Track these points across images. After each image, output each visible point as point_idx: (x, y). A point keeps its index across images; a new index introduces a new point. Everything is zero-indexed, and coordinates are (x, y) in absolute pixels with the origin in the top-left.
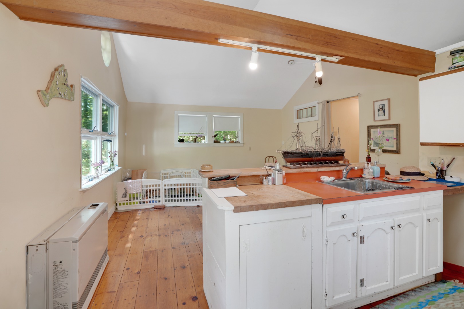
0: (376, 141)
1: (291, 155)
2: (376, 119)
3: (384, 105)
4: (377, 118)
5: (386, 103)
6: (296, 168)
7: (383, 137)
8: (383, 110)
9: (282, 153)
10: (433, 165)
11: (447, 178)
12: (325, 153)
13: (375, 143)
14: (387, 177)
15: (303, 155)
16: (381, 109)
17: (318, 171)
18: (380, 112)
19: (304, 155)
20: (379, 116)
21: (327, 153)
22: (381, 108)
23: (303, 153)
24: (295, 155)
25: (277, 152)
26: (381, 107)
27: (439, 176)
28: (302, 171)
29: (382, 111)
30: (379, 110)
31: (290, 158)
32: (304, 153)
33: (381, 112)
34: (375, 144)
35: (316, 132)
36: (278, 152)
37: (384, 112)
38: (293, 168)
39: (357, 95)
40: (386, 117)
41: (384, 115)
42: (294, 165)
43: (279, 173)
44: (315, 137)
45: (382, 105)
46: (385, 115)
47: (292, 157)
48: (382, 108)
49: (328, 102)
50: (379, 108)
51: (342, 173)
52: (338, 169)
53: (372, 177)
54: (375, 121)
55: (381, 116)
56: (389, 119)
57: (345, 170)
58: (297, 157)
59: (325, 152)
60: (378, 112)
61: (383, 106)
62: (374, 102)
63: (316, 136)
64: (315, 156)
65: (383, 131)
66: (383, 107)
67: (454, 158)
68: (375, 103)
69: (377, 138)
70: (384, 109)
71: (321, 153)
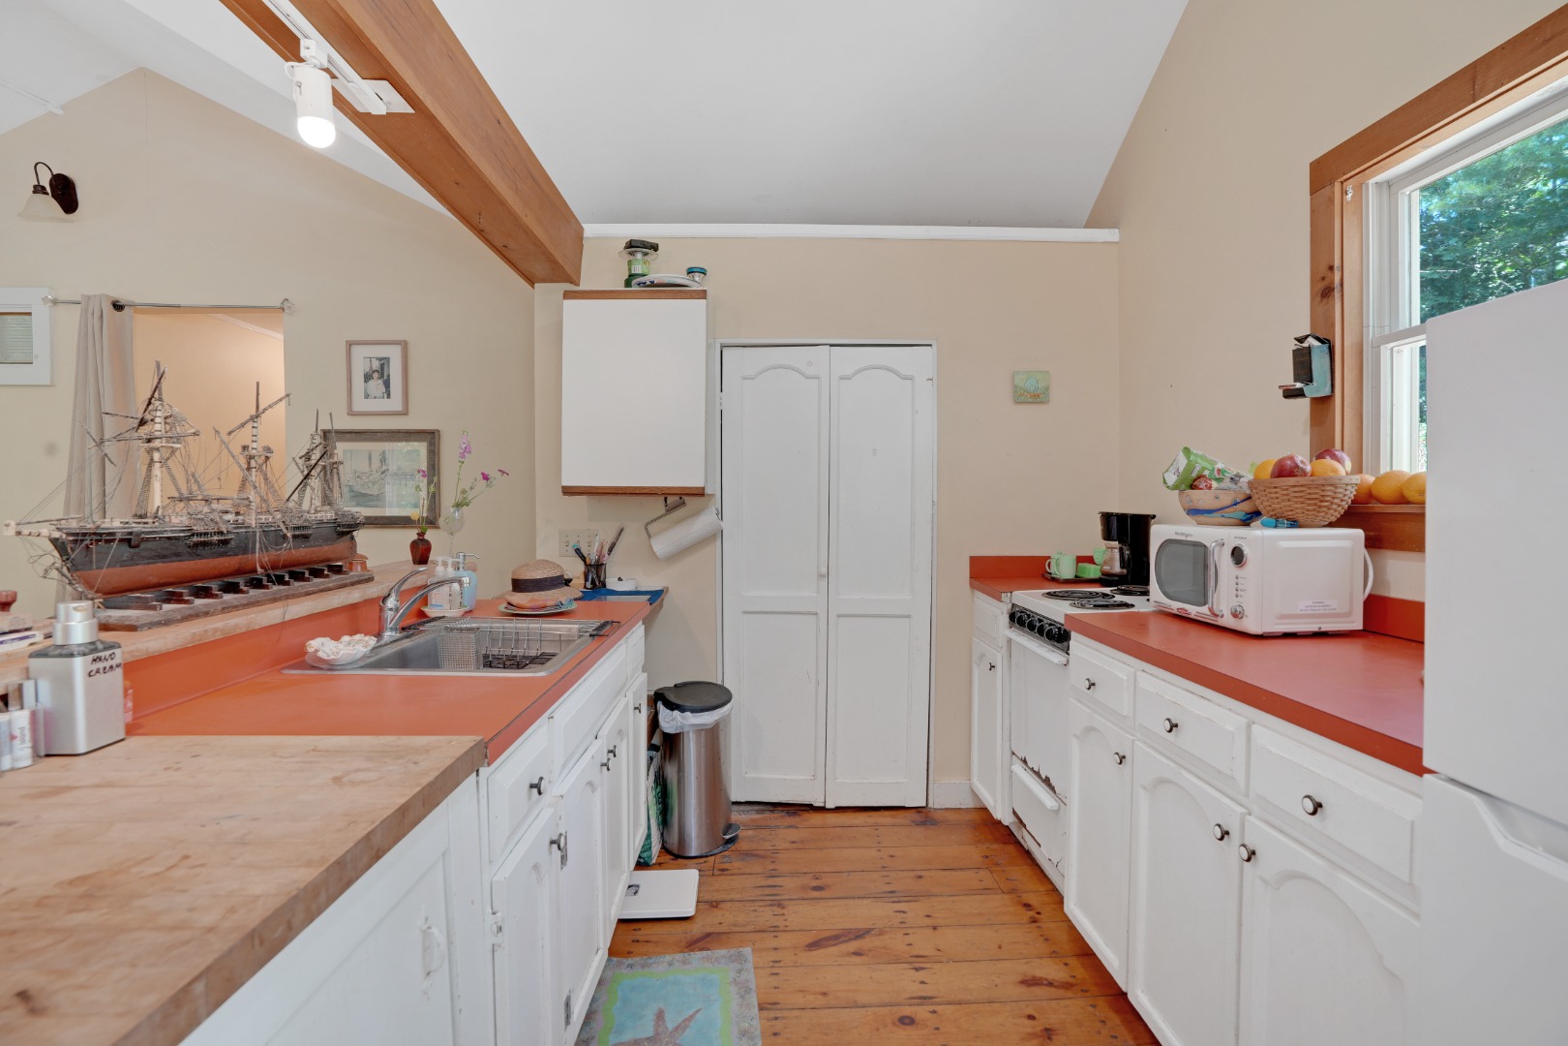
0: (358, 488)
1: (125, 550)
2: (356, 408)
3: (388, 359)
4: (360, 404)
5: (394, 354)
6: (167, 622)
7: (382, 473)
8: (382, 376)
9: (54, 541)
10: (578, 551)
11: (612, 583)
12: (298, 528)
13: (352, 494)
14: (514, 602)
15: (196, 545)
16: (376, 375)
17: (288, 617)
18: (371, 382)
19: (204, 544)
20: (367, 396)
21: (304, 527)
22: (377, 371)
23: (200, 534)
24: (149, 545)
25: (19, 533)
26: (376, 365)
27: (593, 582)
28: (216, 630)
29: (380, 381)
30: (368, 377)
31: (118, 570)
32: (206, 534)
33: (376, 385)
34: (352, 497)
35: (251, 424)
36: (25, 531)
37: (387, 384)
38: (152, 625)
39: (278, 304)
40: (395, 403)
41: (386, 396)
42: (144, 605)
43: (100, 665)
44: (237, 450)
45: (380, 359)
46: (389, 396)
47: (132, 561)
48: (380, 372)
49: (118, 307)
50: (368, 370)
51: (381, 610)
52: (354, 595)
53: (462, 613)
54: (351, 413)
55: (375, 397)
56: (405, 413)
57: (393, 595)
58: (164, 557)
59: (300, 523)
60: (366, 382)
61: (384, 362)
62: (350, 344)
63: (245, 448)
64: (261, 548)
65: (384, 452)
66: (382, 366)
67: (622, 530)
68: (355, 349)
69: (358, 477)
70: (389, 376)
71: (282, 527)
